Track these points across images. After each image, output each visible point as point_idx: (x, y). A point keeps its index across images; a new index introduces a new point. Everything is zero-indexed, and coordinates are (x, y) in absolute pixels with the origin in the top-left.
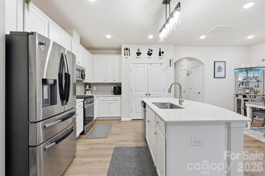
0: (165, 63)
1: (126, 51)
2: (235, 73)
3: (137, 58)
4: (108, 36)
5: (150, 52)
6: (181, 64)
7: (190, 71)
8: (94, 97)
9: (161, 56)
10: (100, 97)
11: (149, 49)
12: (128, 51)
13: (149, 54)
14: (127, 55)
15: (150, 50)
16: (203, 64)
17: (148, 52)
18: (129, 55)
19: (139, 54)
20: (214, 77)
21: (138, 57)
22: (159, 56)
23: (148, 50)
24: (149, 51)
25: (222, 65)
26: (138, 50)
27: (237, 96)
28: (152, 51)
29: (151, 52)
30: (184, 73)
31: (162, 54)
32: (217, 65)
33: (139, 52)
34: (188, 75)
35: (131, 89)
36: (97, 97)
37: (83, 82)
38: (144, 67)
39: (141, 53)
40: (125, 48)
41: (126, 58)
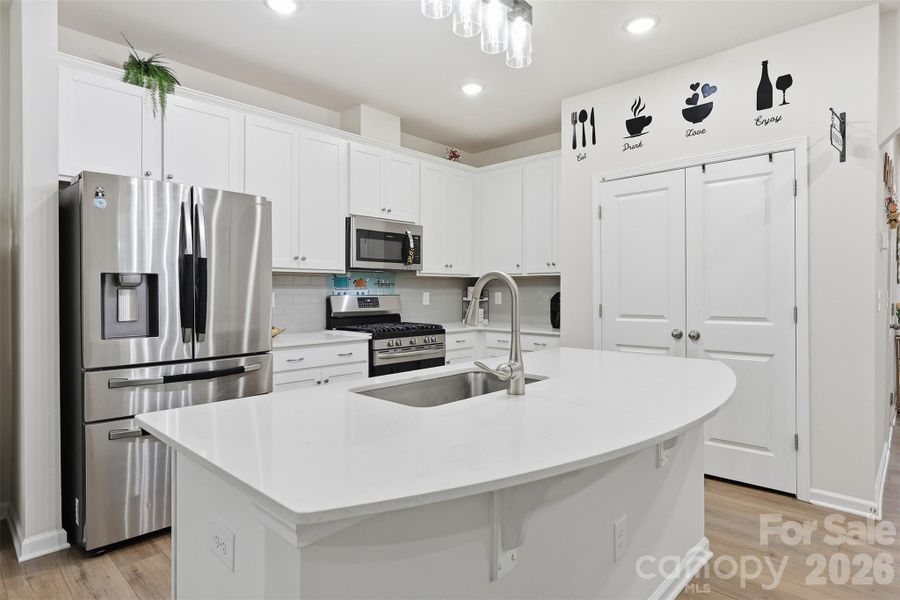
0: (801, 148)
1: (579, 125)
3: (627, 147)
4: (472, 90)
5: (701, 101)
8: (443, 332)
9: (769, 105)
10: (488, 334)
11: (694, 87)
12: (588, 122)
13: (696, 113)
14: (584, 145)
15: (698, 90)
17: (689, 101)
18: (594, 143)
19: (636, 126)
21: (636, 140)
22: (760, 108)
23: (690, 94)
24: (696, 96)
26: (636, 107)
29: (707, 99)
33: (641, 115)
35: (601, 306)
36: (480, 331)
37: (418, 274)
38: (666, 189)
39: (650, 119)
40: (574, 114)
41: (580, 158)
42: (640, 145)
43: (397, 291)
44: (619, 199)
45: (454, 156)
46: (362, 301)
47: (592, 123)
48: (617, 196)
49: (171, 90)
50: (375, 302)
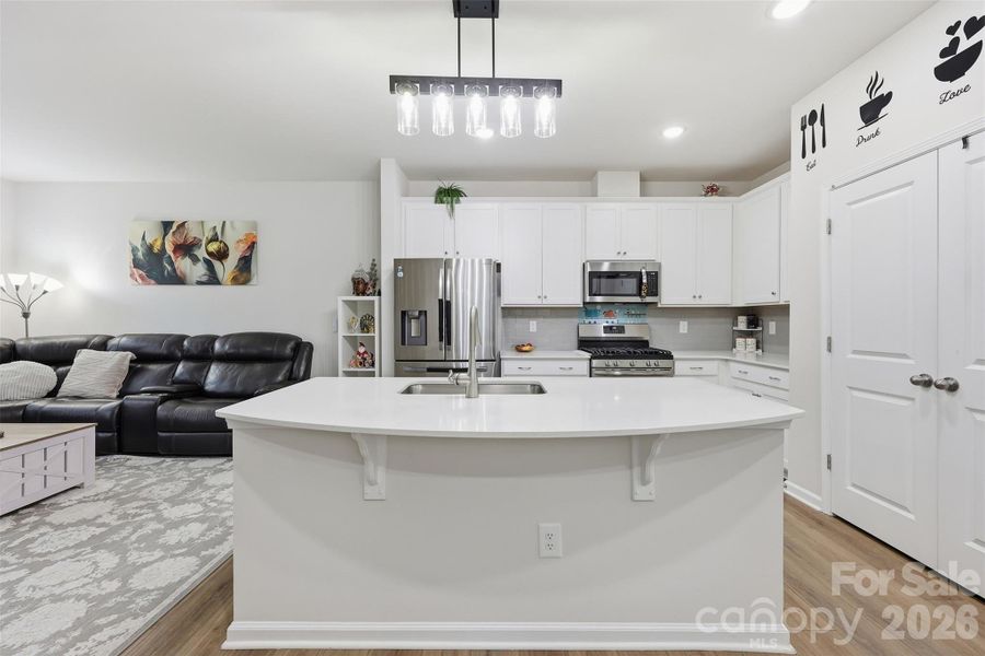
1: (809, 128)
4: (673, 133)
8: (670, 358)
10: (732, 364)
15: (959, 32)
21: (872, 128)
26: (873, 84)
33: (877, 95)
35: (829, 339)
36: (727, 360)
37: (659, 306)
38: (911, 183)
39: (890, 95)
40: (804, 119)
41: (810, 167)
42: (877, 133)
43: (648, 320)
44: (854, 207)
45: (712, 191)
46: (608, 329)
47: (823, 123)
48: (849, 204)
49: (458, 202)
50: (621, 329)
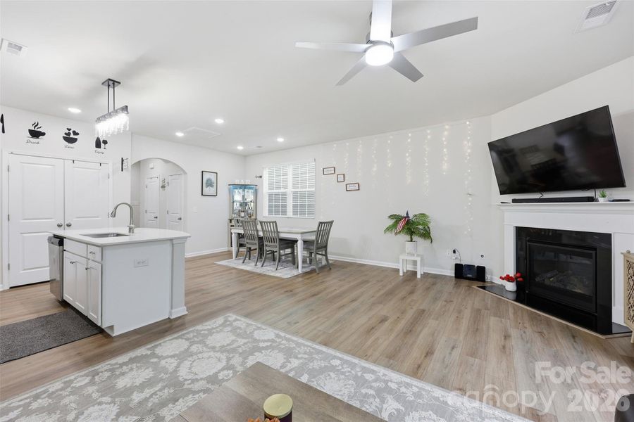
0: (111, 164)
2: (229, 190)
3: (30, 141)
5: (72, 136)
6: (151, 166)
7: (166, 181)
9: (100, 147)
13: (69, 140)
15: (71, 132)
16: (185, 173)
17: (66, 134)
18: (3, 132)
19: (35, 134)
20: (202, 195)
21: (35, 140)
22: (96, 147)
23: (67, 131)
24: (69, 133)
25: (213, 177)
26: (35, 126)
27: (231, 221)
28: (75, 133)
29: (75, 137)
30: (158, 183)
31: (102, 145)
32: (206, 176)
33: (38, 130)
34: (163, 187)
35: (9, 215)
38: (53, 166)
39: (44, 133)
42: (37, 143)
44: (23, 164)
47: (2, 122)
